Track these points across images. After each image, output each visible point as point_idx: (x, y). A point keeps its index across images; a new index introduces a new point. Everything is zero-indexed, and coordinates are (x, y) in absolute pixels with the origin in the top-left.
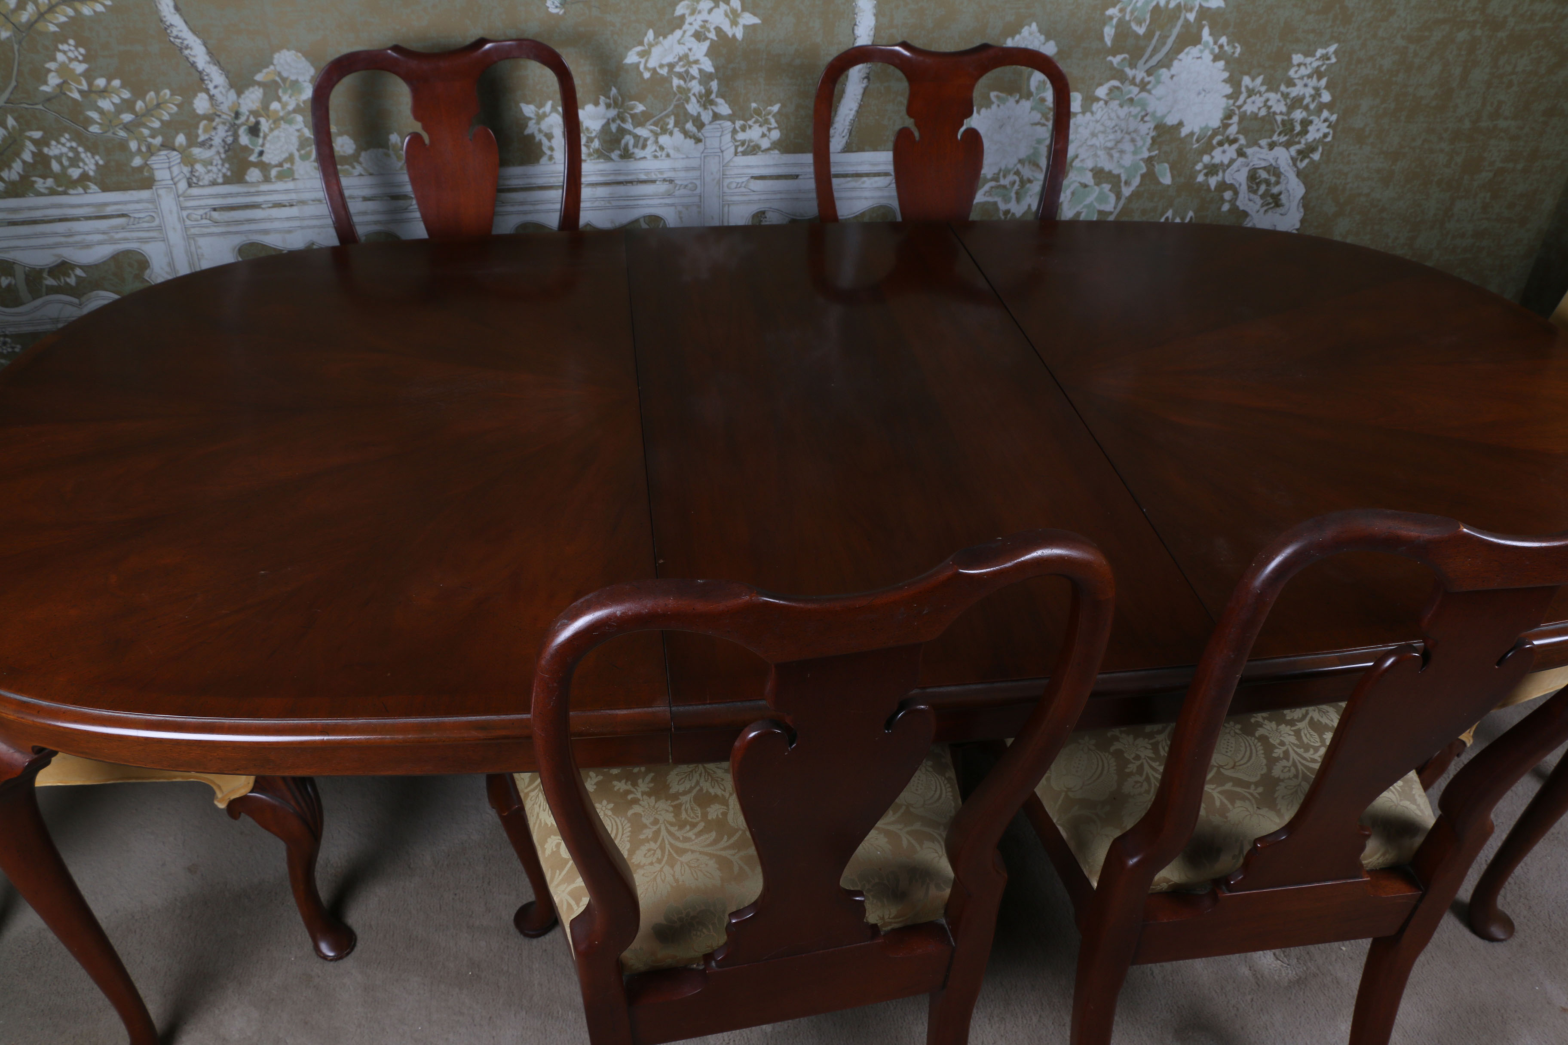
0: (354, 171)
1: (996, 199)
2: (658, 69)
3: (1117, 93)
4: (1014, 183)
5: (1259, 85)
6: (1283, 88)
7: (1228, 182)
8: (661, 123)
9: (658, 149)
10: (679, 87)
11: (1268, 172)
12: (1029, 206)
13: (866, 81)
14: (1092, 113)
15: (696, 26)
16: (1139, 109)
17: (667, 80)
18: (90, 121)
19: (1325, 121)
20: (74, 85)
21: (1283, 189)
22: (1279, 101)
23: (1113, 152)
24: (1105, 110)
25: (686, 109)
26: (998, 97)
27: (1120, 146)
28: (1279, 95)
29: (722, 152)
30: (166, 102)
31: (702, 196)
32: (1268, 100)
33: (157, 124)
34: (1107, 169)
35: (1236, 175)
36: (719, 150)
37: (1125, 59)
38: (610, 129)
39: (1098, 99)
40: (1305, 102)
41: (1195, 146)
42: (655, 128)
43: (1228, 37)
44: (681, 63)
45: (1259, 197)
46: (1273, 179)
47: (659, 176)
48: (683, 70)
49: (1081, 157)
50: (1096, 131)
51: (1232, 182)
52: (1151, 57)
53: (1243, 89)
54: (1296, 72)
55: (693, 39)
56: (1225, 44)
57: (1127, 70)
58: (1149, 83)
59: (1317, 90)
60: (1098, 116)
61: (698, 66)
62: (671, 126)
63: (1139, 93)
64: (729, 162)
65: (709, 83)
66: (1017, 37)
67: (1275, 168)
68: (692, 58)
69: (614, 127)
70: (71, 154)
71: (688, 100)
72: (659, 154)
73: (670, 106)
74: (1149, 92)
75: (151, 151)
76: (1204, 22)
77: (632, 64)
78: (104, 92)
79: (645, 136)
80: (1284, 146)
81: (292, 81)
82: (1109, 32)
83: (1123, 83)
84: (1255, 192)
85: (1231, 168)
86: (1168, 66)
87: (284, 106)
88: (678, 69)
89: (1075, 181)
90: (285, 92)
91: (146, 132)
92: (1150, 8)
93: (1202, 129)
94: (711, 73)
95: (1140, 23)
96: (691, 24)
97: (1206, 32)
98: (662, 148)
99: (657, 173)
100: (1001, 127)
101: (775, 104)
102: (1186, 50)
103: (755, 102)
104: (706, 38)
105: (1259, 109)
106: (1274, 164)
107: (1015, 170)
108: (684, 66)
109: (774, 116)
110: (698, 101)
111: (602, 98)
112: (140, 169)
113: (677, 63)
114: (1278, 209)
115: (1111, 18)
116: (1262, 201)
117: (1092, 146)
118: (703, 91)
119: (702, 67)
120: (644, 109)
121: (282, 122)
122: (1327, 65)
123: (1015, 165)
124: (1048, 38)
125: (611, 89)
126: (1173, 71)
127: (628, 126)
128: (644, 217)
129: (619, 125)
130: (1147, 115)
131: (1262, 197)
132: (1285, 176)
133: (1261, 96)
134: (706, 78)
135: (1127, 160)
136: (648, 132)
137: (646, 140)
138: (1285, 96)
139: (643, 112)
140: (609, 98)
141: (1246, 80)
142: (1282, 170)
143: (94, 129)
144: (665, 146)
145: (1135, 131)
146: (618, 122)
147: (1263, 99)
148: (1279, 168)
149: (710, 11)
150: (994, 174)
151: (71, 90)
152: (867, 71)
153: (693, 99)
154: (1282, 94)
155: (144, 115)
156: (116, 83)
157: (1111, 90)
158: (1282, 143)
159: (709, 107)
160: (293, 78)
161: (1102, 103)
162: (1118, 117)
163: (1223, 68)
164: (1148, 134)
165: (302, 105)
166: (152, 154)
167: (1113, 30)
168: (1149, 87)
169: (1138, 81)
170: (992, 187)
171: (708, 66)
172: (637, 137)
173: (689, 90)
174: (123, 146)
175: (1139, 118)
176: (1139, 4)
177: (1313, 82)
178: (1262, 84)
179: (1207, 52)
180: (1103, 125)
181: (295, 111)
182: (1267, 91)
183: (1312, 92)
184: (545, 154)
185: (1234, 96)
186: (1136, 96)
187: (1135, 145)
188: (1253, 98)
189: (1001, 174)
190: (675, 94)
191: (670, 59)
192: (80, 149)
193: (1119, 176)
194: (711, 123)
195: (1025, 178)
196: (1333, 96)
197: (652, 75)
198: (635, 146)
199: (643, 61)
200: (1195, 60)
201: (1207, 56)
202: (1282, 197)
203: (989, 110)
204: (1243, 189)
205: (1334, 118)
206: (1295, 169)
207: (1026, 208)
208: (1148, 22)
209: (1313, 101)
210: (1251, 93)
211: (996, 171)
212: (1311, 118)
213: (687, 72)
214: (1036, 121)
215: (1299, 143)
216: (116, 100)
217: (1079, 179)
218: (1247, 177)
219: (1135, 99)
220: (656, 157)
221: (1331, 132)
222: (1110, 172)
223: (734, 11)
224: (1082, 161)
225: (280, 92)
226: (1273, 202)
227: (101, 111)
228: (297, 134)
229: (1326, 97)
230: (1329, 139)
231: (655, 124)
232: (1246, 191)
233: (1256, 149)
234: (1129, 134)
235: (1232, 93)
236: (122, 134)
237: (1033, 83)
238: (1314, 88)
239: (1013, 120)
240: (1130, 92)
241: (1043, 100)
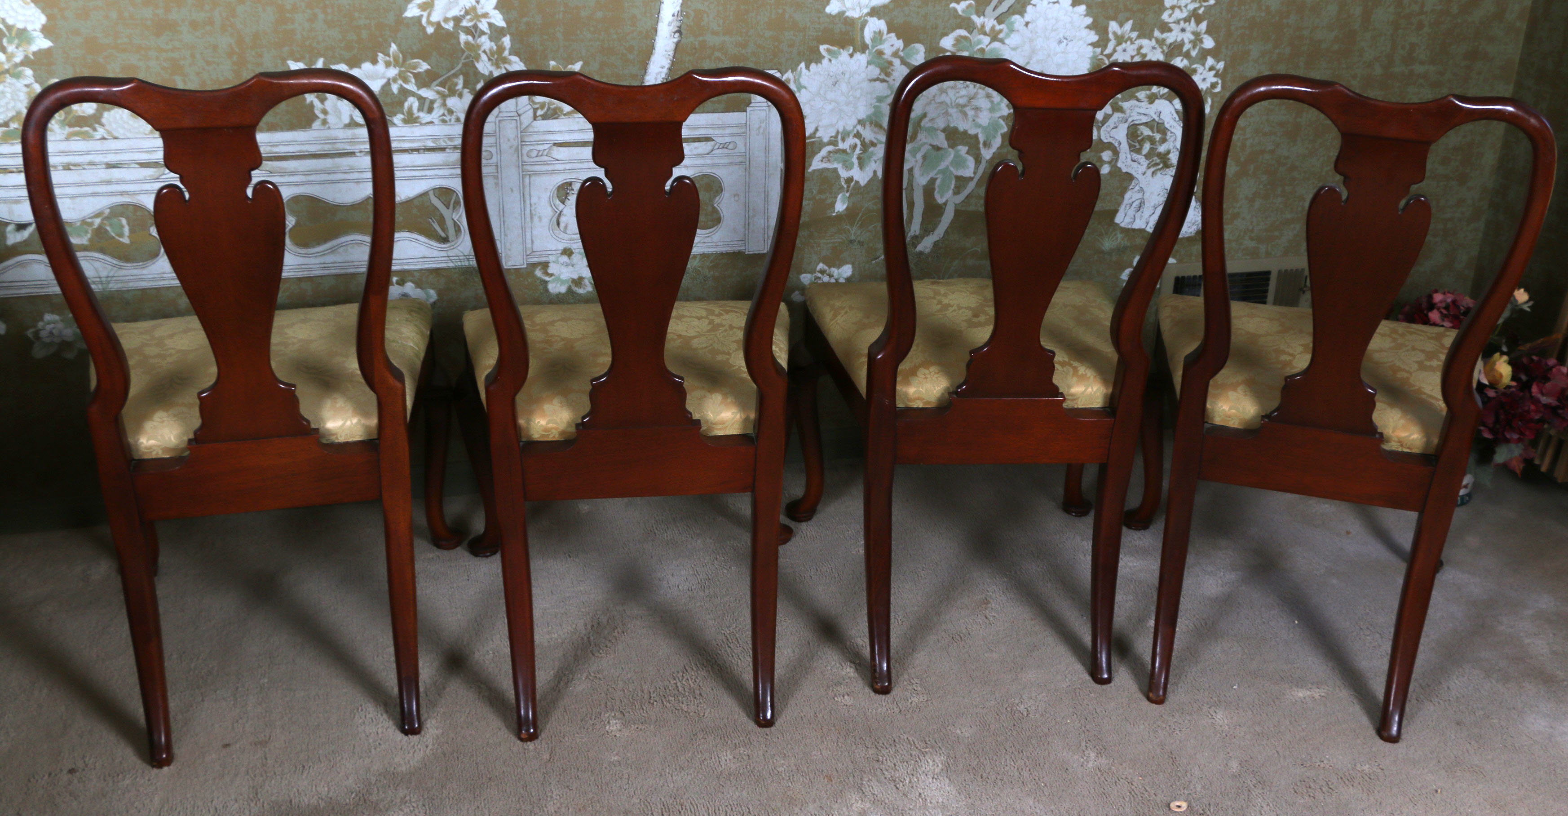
0: (95, 133)
1: (835, 165)
2: (443, 24)
3: (965, 43)
4: (855, 146)
5: (1129, 30)
6: (1157, 33)
7: (1105, 141)
8: (449, 84)
9: (446, 114)
10: (467, 43)
11: (1152, 129)
12: (875, 172)
13: (677, 35)
17: (452, 36)
19: (1211, 69)
21: (1171, 147)
22: (1154, 48)
23: (967, 109)
25: (476, 68)
26: (828, 50)
27: (974, 102)
28: (1153, 42)
29: (519, 115)
31: (499, 164)
32: (1141, 47)
34: (961, 129)
35: (1114, 133)
36: (516, 114)
37: (969, 6)
38: (391, 90)
39: (943, 52)
40: (1185, 49)
42: (443, 89)
44: (468, 17)
45: (1143, 157)
46: (1158, 136)
47: (450, 143)
48: (470, 24)
49: (930, 116)
51: (1110, 140)
52: (1000, 2)
53: (1111, 36)
54: (1170, 16)
57: (974, 18)
58: (1001, 31)
59: (1196, 34)
61: (488, 20)
62: (460, 86)
63: (990, 43)
64: (527, 126)
65: (500, 39)
67: (1158, 123)
68: (480, 12)
69: (395, 88)
71: (478, 58)
72: (447, 118)
73: (458, 64)
74: (1002, 41)
77: (413, 18)
79: (430, 98)
80: (1166, 99)
81: (19, 29)
83: (970, 32)
84: (1138, 151)
85: (1107, 124)
86: (1022, 13)
87: (9, 57)
88: (464, 23)
89: (925, 144)
90: (10, 42)
94: (503, 28)
98: (451, 112)
99: (446, 140)
100: (835, 84)
101: (576, 62)
103: (553, 59)
105: (1132, 57)
106: (1157, 119)
107: (855, 132)
108: (471, 20)
110: (489, 59)
111: (381, 55)
113: (463, 17)
114: (1167, 170)
116: (1148, 162)
117: (942, 103)
118: (495, 48)
119: (492, 21)
120: (429, 67)
121: (8, 76)
122: (1205, 7)
123: (855, 127)
125: (390, 46)
126: (1028, 17)
127: (411, 86)
128: (434, 189)
129: (401, 85)
131: (1147, 156)
132: (1172, 133)
133: (1132, 43)
134: (496, 33)
135: (984, 119)
136: (435, 93)
137: (432, 102)
138: (1161, 42)
139: (427, 71)
140: (389, 55)
141: (1113, 26)
142: (1167, 126)
144: (454, 110)
146: (400, 82)
147: (1135, 47)
148: (1163, 123)
150: (831, 137)
152: (678, 24)
153: (484, 57)
154: (1157, 41)
157: (958, 41)
158: (1163, 95)
159: (502, 66)
160: (20, 26)
161: (948, 55)
163: (1085, 13)
165: (32, 57)
168: (1001, 36)
169: (987, 29)
170: (830, 152)
171: (498, 20)
172: (421, 99)
173: (479, 46)
177: (1192, 26)
178: (1132, 30)
181: (22, 64)
182: (1139, 37)
183: (1192, 37)
184: (318, 117)
185: (1102, 43)
186: (987, 46)
187: (992, 102)
188: (1124, 45)
189: (839, 137)
190: (463, 52)
191: (455, 12)
193: (976, 136)
195: (867, 141)
196: (1216, 41)
197: (436, 30)
198: (420, 109)
199: (425, 14)
200: (1051, 5)
201: (1065, 2)
202: (1171, 156)
203: (819, 65)
204: (1124, 148)
205: (1221, 65)
207: (871, 174)
209: (1194, 47)
210: (1120, 40)
211: (833, 134)
212: (1194, 66)
213: (475, 27)
214: (875, 77)
217: (930, 141)
218: (1127, 135)
219: (987, 49)
220: (444, 121)
221: (1220, 82)
222: (965, 132)
224: (932, 120)
225: (5, 42)
226: (1161, 162)
228: (26, 89)
229: (1209, 43)
230: (1218, 89)
231: (442, 85)
232: (1128, 151)
233: (1133, 102)
235: (1098, 41)
237: (868, 34)
238: (1193, 33)
239: (847, 76)
240: (979, 42)
241: (880, 53)
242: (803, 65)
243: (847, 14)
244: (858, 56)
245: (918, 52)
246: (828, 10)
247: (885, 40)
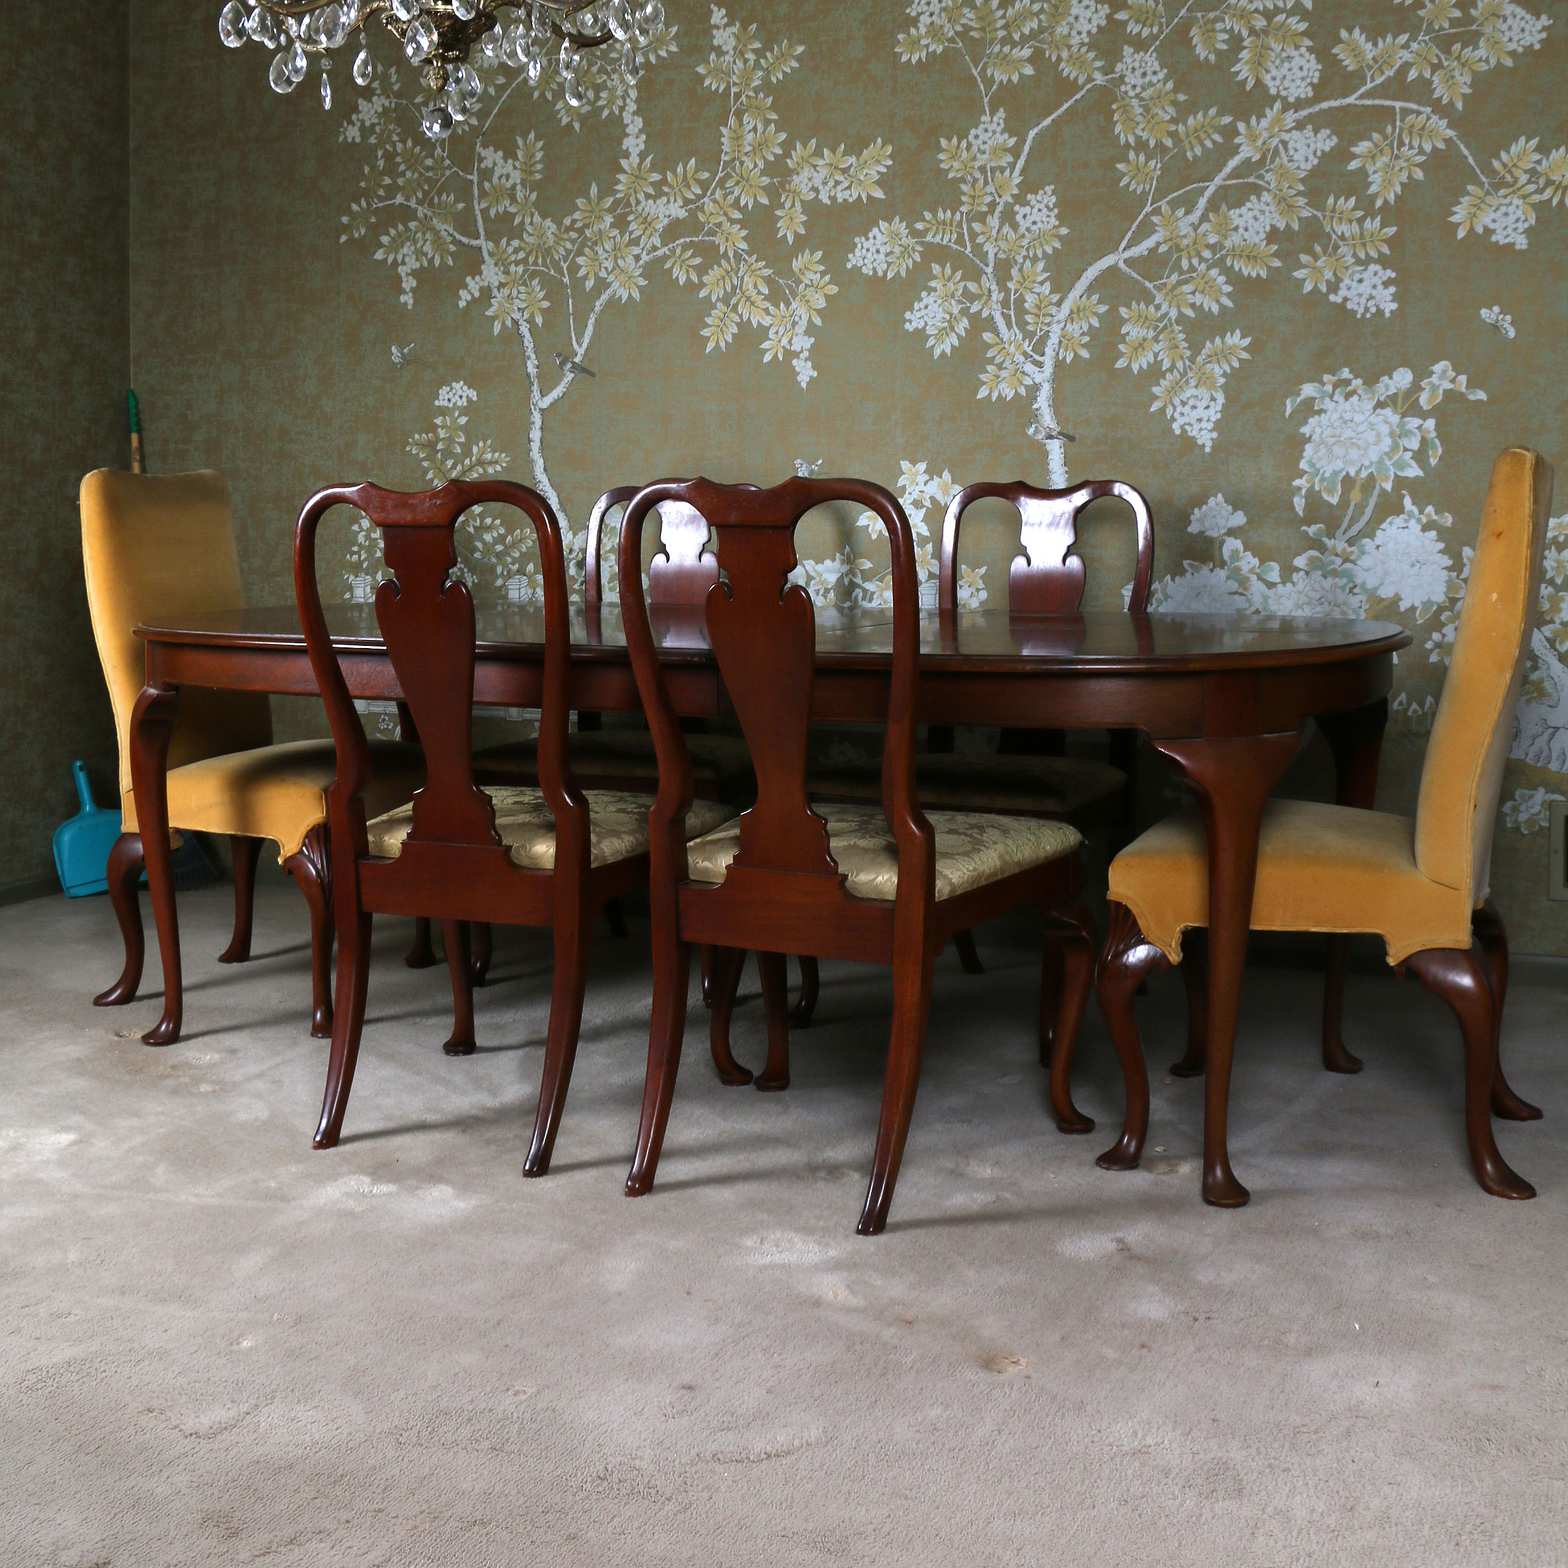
2: (885, 533)
3: (1317, 563)
8: (885, 579)
14: (1293, 583)
15: (915, 496)
16: (1345, 580)
18: (476, 549)
20: (472, 522)
21: (1545, 675)
24: (1307, 581)
26: (1190, 565)
30: (526, 538)
33: (517, 555)
37: (1320, 529)
39: (1298, 570)
41: (1420, 622)
42: (881, 584)
43: (1434, 506)
50: (1300, 602)
52: (1349, 526)
53: (1465, 560)
55: (912, 506)
56: (1433, 513)
57: (1325, 539)
58: (1352, 553)
60: (1300, 586)
63: (1343, 564)
66: (1204, 507)
69: (846, 581)
70: (459, 573)
74: (1354, 562)
75: (510, 575)
76: (1403, 492)
77: (862, 526)
78: (489, 528)
79: (875, 591)
82: (1299, 503)
83: (1323, 554)
86: (1372, 536)
91: (509, 560)
92: (1340, 478)
93: (1424, 603)
95: (1331, 491)
96: (910, 494)
97: (1407, 501)
100: (1198, 595)
101: (984, 567)
102: (1389, 520)
103: (966, 564)
104: (923, 506)
109: (981, 578)
111: (838, 555)
112: (500, 588)
115: (1299, 489)
118: (922, 553)
119: (920, 531)
120: (872, 566)
124: (1236, 508)
125: (845, 548)
126: (1378, 541)
127: (858, 580)
129: (851, 579)
130: (1356, 586)
136: (878, 587)
137: (873, 593)
139: (870, 569)
140: (843, 555)
141: (1467, 551)
142: (1538, 653)
143: (477, 555)
145: (1345, 603)
146: (850, 576)
149: (926, 483)
151: (469, 526)
155: (510, 547)
156: (498, 522)
157: (1312, 561)
159: (927, 567)
161: (1302, 573)
162: (1324, 589)
163: (1435, 538)
164: (1360, 607)
166: (510, 578)
167: (1304, 500)
168: (1352, 558)
169: (1339, 551)
171: (926, 531)
172: (865, 591)
174: (493, 569)
175: (1348, 590)
176: (1327, 475)
179: (1413, 523)
180: (1306, 595)
181: (612, 552)
183: (1555, 565)
185: (1455, 568)
186: (1339, 567)
192: (466, 570)
194: (927, 581)
197: (880, 537)
198: (867, 599)
200: (1400, 530)
201: (1415, 527)
202: (1546, 684)
203: (1183, 577)
206: (1555, 653)
208: (1340, 493)
214: (1235, 591)
215: (1552, 622)
216: (495, 535)
219: (1339, 570)
223: (946, 485)
227: (484, 542)
231: (881, 580)
234: (1339, 606)
235: (1453, 565)
236: (494, 560)
237: (1226, 552)
238: (1557, 561)
239: (1208, 588)
240: (1332, 563)
241: (1238, 569)
242: (1168, 577)
243: (1207, 534)
244: (1218, 571)
245: (1273, 570)
246: (1190, 529)
247: (1242, 558)
